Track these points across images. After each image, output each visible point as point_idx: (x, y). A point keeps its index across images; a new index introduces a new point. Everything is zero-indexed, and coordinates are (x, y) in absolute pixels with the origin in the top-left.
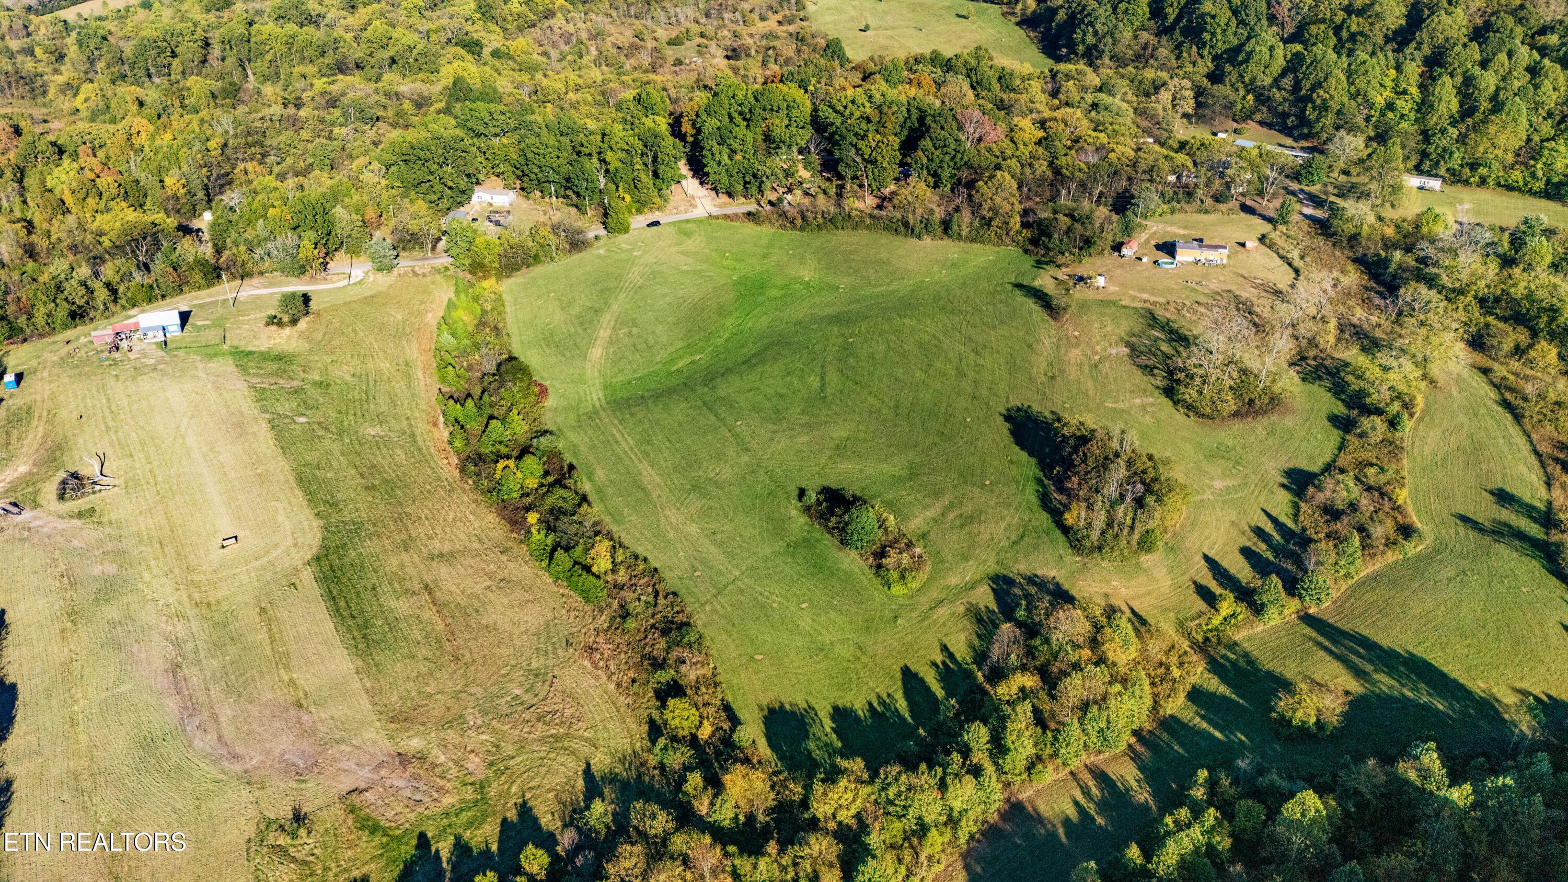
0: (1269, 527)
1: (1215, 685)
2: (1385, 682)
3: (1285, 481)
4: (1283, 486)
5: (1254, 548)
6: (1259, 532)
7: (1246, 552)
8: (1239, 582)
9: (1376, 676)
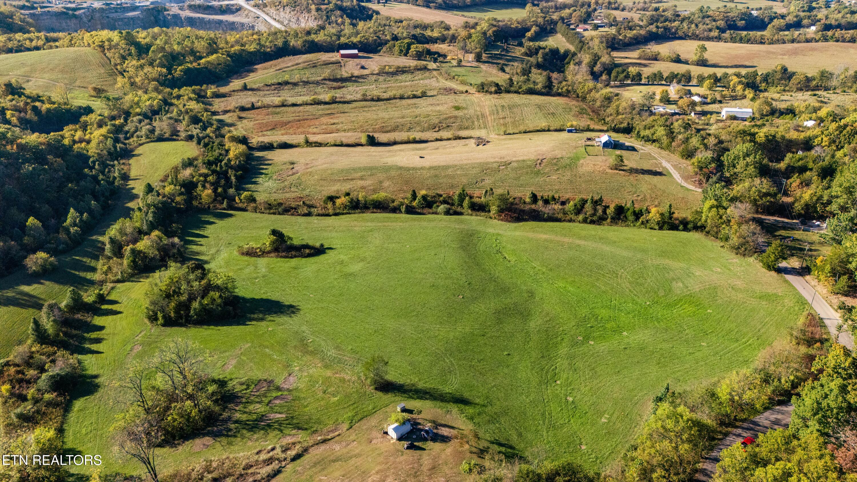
0: (94, 347)
1: (89, 276)
2: (10, 294)
3: (97, 381)
4: (96, 377)
5: (98, 332)
6: (98, 341)
7: (102, 328)
8: (99, 316)
9: (14, 294)
